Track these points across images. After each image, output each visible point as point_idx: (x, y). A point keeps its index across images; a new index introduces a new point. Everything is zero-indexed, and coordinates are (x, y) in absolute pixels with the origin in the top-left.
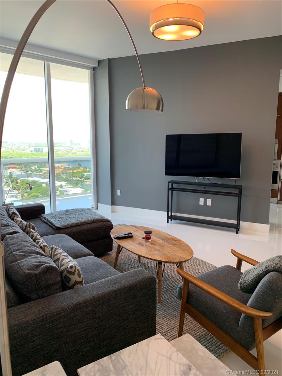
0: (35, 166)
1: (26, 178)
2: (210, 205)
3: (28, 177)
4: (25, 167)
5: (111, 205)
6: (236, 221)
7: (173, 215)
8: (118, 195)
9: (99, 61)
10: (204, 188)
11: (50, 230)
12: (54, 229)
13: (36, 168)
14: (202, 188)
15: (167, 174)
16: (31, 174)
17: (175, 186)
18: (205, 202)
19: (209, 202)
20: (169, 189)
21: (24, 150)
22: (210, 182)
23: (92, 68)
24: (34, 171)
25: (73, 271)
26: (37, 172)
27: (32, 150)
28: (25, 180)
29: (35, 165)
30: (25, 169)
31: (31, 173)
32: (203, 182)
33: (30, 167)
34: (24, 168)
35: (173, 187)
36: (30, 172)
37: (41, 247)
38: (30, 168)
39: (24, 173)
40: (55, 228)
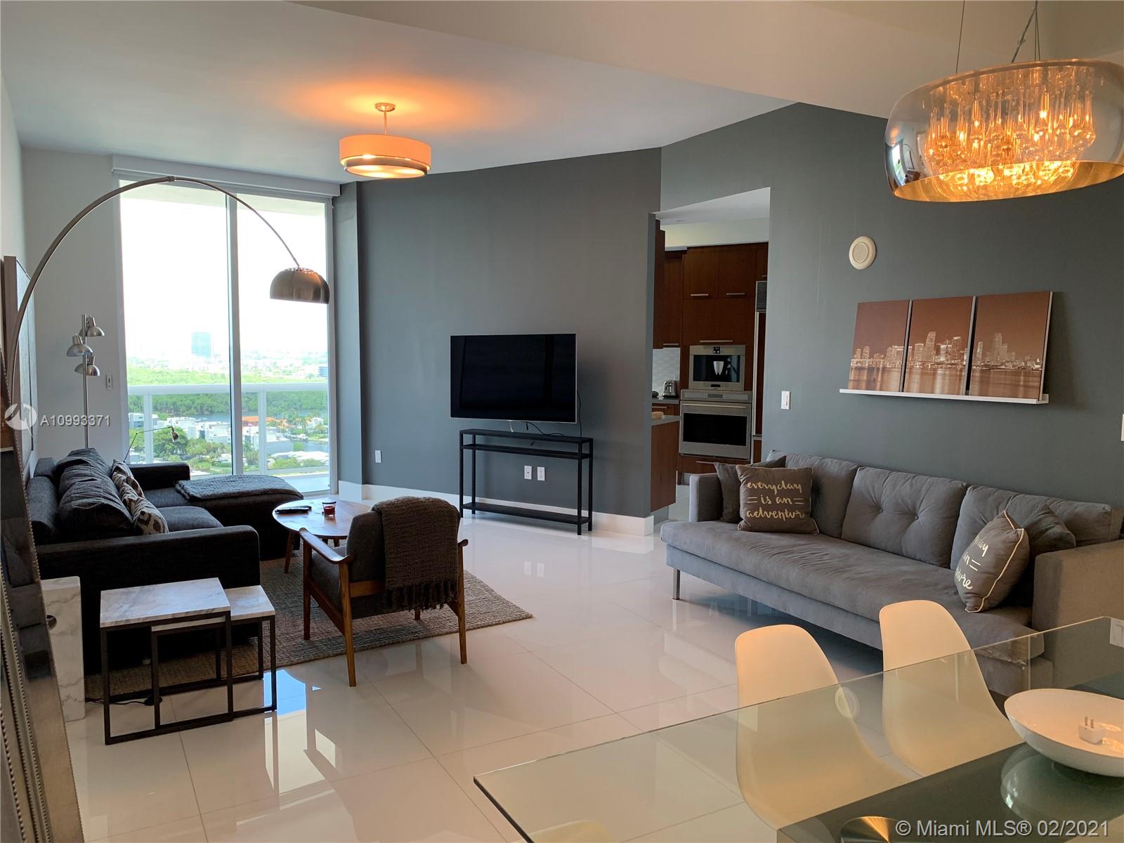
0: (319, 419)
1: (291, 454)
2: (543, 479)
3: (295, 450)
4: (289, 422)
5: (363, 484)
6: (577, 510)
7: (476, 501)
8: (377, 461)
9: (341, 185)
10: (532, 445)
11: (180, 499)
12: (186, 499)
13: (321, 424)
14: (525, 445)
15: (455, 413)
16: (305, 441)
17: (480, 440)
18: (534, 473)
19: (541, 474)
20: (462, 447)
21: (290, 373)
22: (538, 432)
23: (329, 199)
24: (315, 433)
25: (146, 519)
26: (322, 435)
27: (313, 373)
28: (287, 457)
29: (319, 416)
30: (288, 427)
31: (305, 438)
32: (525, 431)
33: (303, 422)
34: (287, 425)
35: (476, 443)
36: (302, 436)
37: (124, 502)
38: (305, 425)
39: (286, 439)
40: (188, 498)
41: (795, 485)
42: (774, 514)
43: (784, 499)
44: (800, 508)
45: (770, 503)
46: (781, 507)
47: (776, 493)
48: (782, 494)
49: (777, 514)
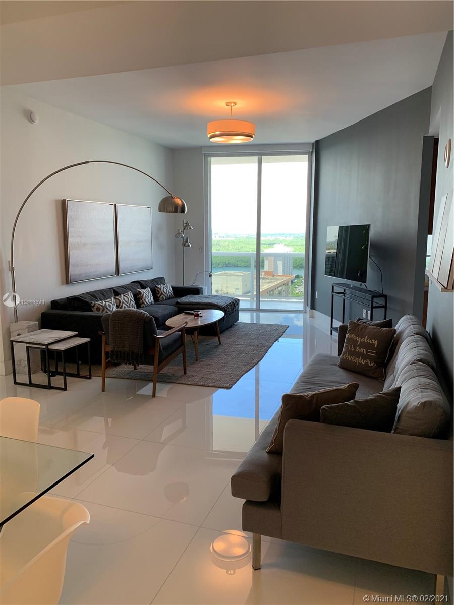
5: (311, 309)
8: (316, 297)
9: (313, 144)
23: (309, 152)
41: (373, 340)
42: (353, 358)
43: (362, 349)
44: (371, 358)
45: (353, 350)
46: (358, 355)
47: (358, 343)
48: (363, 345)
49: (354, 359)
